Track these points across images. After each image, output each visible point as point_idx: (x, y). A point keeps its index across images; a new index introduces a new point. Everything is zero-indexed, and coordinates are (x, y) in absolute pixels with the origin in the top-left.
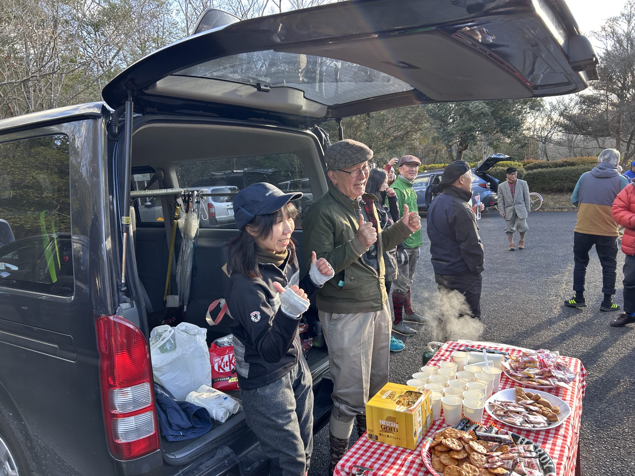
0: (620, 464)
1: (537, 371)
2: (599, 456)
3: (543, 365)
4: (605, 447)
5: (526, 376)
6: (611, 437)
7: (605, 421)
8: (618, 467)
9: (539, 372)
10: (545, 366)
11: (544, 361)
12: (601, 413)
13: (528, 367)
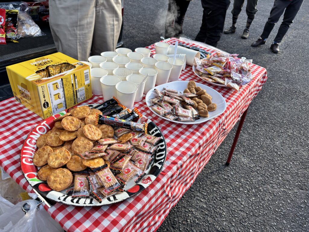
0: (270, 142)
1: (219, 70)
2: (258, 134)
3: (228, 66)
4: (265, 129)
5: (207, 73)
6: (273, 124)
7: (274, 113)
8: (267, 143)
9: (220, 72)
10: (230, 68)
11: (231, 63)
12: (274, 108)
13: (214, 66)
